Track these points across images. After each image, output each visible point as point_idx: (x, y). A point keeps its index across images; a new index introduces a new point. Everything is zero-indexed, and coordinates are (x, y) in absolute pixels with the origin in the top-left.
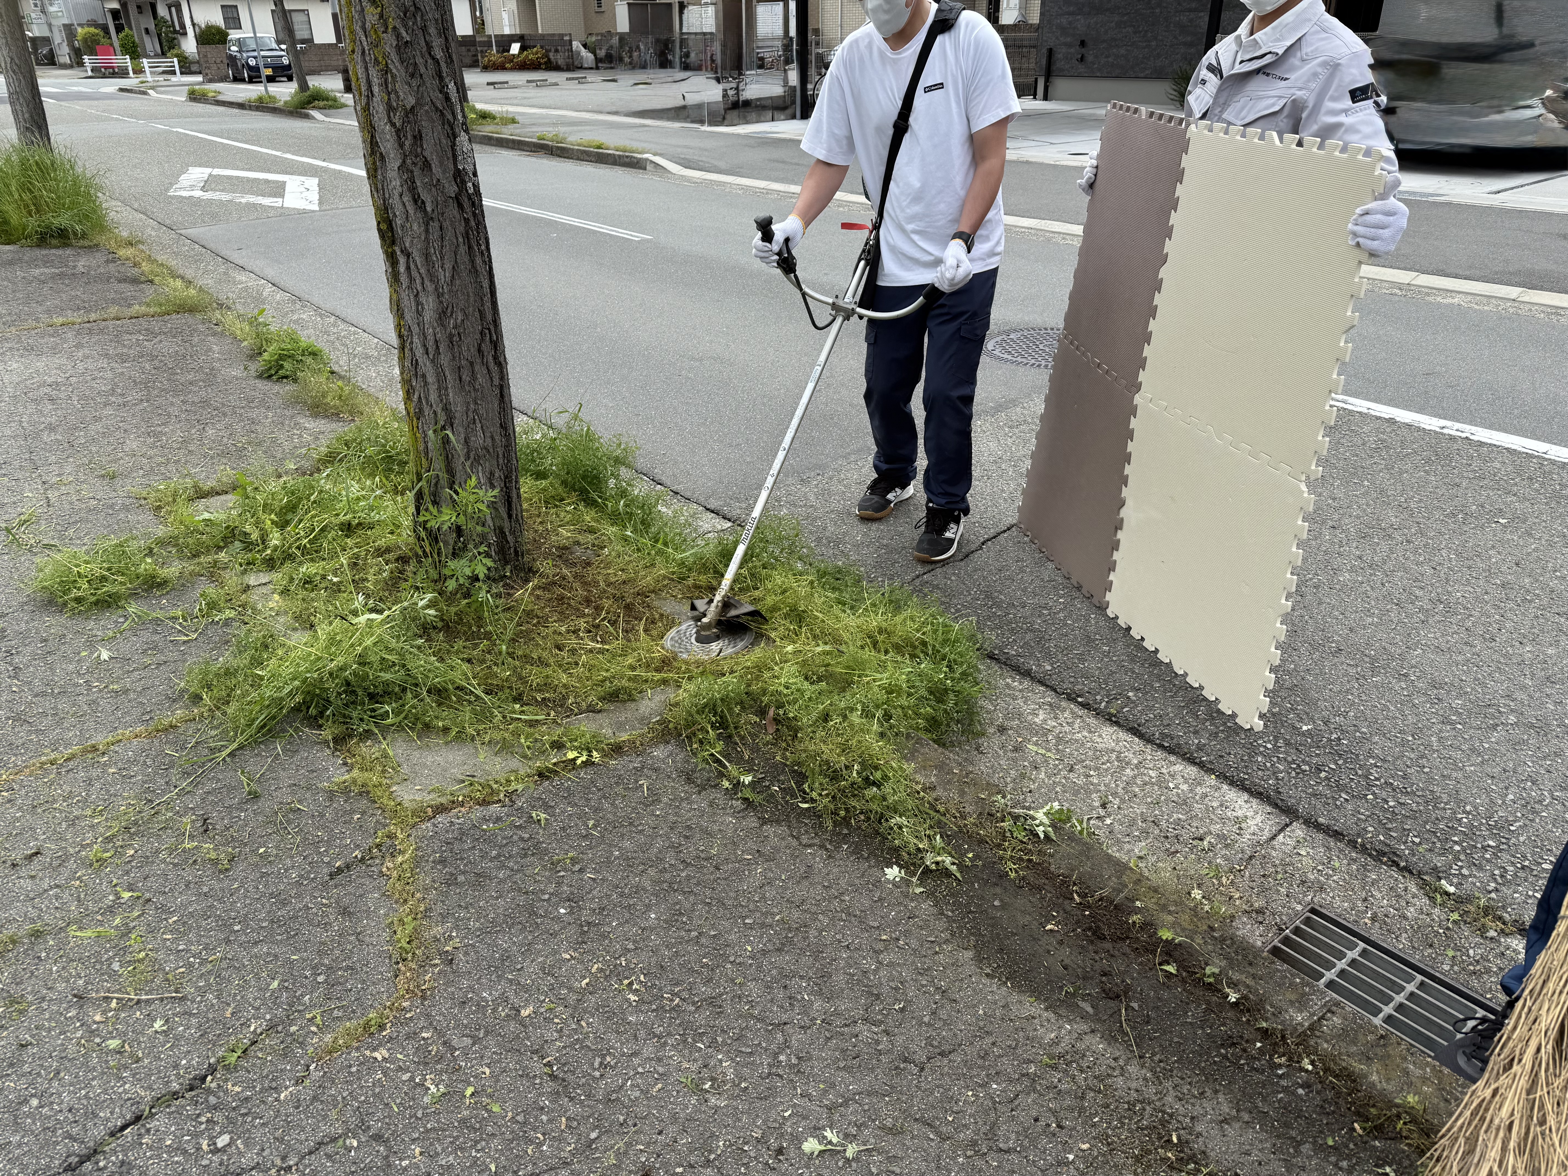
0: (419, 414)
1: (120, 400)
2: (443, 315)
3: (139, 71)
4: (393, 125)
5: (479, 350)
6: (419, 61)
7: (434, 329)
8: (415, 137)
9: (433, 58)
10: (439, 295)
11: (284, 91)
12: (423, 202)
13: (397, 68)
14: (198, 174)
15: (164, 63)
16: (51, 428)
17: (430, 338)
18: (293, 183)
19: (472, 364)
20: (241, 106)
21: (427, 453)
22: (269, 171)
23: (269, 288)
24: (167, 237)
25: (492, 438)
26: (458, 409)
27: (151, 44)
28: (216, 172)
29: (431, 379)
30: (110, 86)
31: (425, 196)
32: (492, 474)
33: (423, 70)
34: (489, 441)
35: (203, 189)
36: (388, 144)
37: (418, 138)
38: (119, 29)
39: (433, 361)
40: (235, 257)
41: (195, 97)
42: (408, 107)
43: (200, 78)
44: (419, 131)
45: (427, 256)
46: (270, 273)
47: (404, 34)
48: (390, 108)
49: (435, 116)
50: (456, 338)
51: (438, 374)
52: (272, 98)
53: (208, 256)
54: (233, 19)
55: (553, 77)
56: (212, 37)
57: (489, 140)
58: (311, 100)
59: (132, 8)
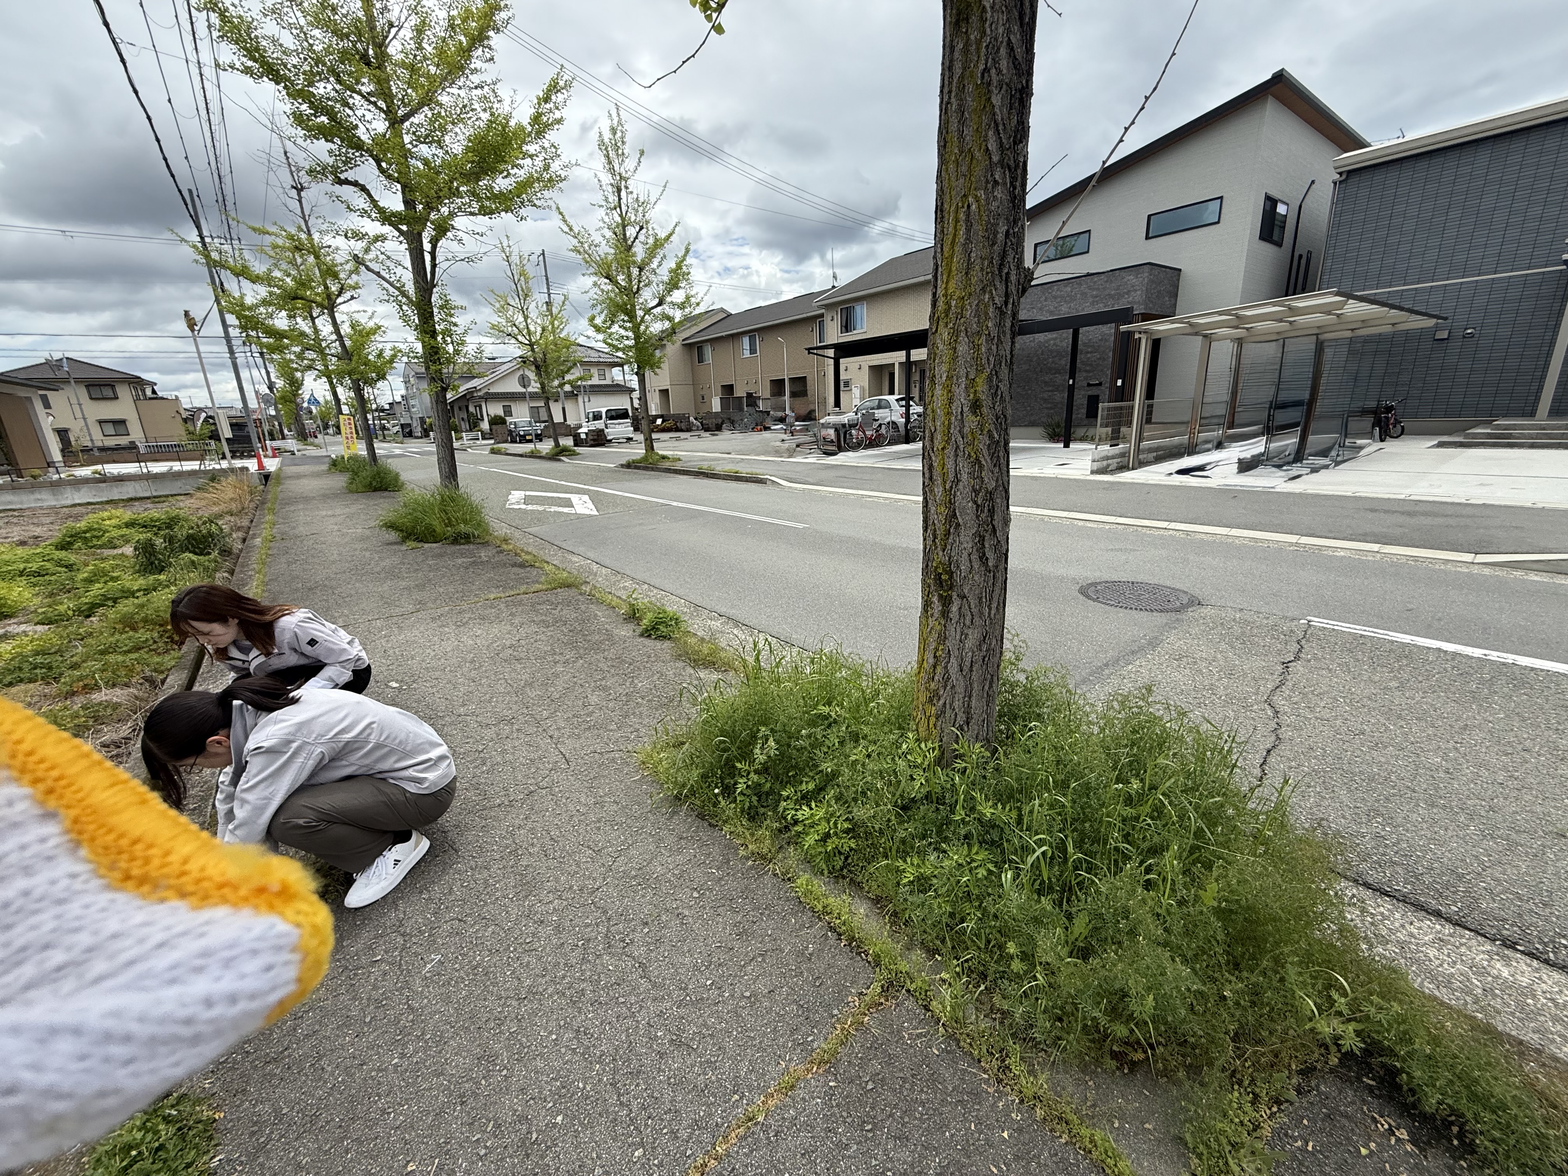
0: (941, 714)
1: (563, 659)
2: (982, 641)
4: (975, 502)
8: (991, 511)
11: (546, 446)
14: (516, 496)
15: (472, 434)
18: (574, 498)
20: (521, 456)
22: (557, 492)
23: (595, 567)
27: (465, 426)
28: (528, 493)
35: (525, 504)
36: (966, 517)
40: (564, 545)
41: (493, 451)
42: (991, 489)
43: (492, 441)
46: (591, 554)
47: (997, 435)
48: (974, 490)
51: (966, 687)
52: (539, 451)
53: (548, 546)
54: (508, 412)
55: (682, 435)
56: (498, 421)
57: (668, 471)
58: (558, 454)
59: (456, 409)
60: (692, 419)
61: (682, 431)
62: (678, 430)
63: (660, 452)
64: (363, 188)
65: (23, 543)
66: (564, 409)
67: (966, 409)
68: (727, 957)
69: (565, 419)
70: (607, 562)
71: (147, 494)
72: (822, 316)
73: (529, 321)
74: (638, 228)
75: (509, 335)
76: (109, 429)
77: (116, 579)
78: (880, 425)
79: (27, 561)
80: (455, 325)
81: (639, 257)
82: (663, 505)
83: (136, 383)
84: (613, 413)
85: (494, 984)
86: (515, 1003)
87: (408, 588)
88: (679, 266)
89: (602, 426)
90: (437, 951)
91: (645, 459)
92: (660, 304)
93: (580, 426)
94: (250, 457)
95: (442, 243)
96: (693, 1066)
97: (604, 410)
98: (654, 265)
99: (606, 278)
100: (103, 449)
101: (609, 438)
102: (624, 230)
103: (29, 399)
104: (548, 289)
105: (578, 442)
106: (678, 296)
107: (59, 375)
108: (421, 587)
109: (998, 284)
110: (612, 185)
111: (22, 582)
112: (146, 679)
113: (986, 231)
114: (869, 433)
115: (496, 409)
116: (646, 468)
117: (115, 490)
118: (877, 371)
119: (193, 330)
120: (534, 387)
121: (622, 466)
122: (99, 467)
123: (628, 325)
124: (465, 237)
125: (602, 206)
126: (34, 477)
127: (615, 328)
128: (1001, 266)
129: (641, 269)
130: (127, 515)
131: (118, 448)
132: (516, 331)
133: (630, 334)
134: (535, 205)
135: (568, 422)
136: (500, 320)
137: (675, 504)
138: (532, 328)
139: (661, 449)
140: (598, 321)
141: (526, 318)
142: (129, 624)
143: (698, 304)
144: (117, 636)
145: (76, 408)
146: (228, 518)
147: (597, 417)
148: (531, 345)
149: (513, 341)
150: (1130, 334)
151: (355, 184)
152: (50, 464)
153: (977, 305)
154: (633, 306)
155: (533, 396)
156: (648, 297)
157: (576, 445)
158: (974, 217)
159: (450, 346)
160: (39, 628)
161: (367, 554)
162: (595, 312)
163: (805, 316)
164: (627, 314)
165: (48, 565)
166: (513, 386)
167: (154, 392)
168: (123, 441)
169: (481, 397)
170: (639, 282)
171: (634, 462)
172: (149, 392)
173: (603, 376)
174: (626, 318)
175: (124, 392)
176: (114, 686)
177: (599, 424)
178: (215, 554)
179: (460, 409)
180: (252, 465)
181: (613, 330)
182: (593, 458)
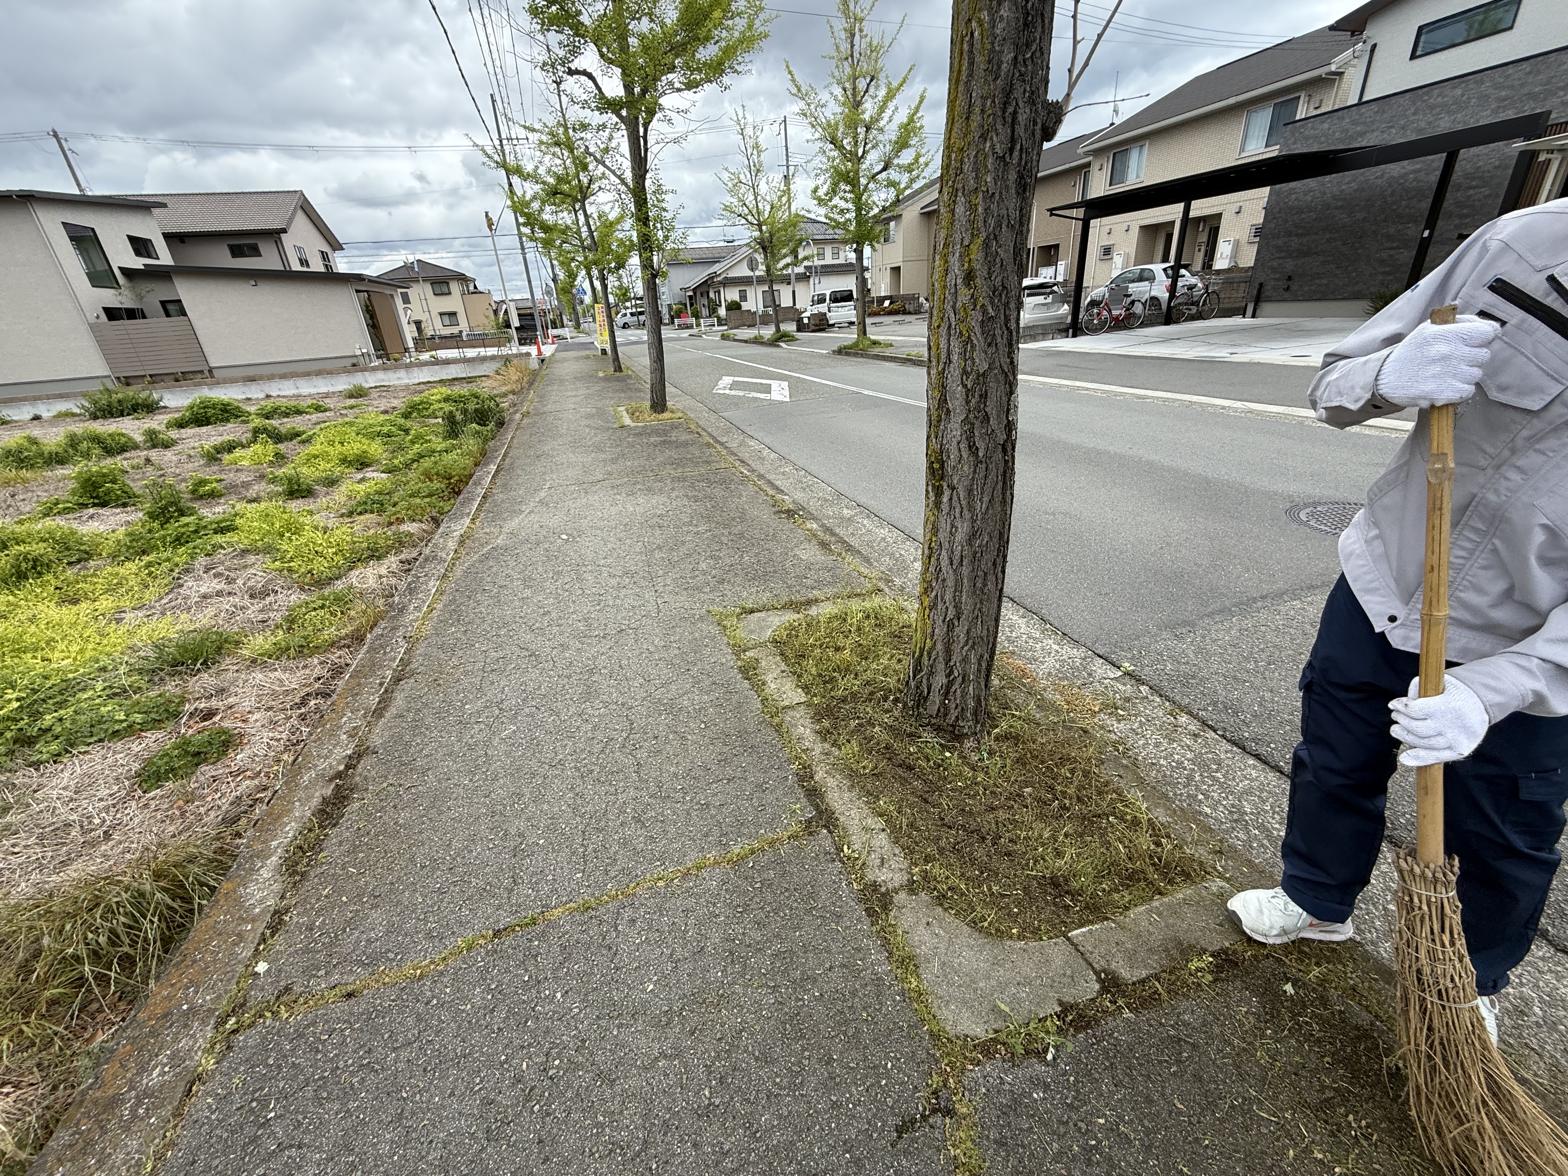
0: (933, 607)
1: (695, 530)
2: (973, 536)
3: (698, 325)
4: (965, 386)
5: (994, 564)
6: (998, 332)
7: (963, 547)
8: (981, 396)
9: (1008, 329)
10: (974, 521)
11: (768, 332)
12: (977, 449)
13: (978, 340)
14: (727, 380)
15: (709, 321)
16: (660, 548)
17: (957, 553)
18: (775, 384)
19: (986, 574)
20: (746, 342)
21: (932, 636)
22: (762, 378)
23: (767, 451)
24: (713, 417)
25: (988, 630)
26: (966, 609)
27: (705, 312)
28: (736, 379)
29: (950, 583)
30: (685, 334)
31: (981, 445)
32: (982, 656)
33: (999, 340)
34: (985, 632)
35: (730, 389)
36: (956, 402)
37: (984, 396)
38: (691, 305)
39: (955, 571)
40: (748, 430)
41: (724, 337)
42: (981, 371)
43: (726, 328)
44: (986, 391)
45: (970, 491)
46: (767, 441)
47: (990, 310)
48: (965, 372)
49: (1001, 378)
50: (979, 555)
51: (957, 581)
52: (761, 337)
53: (734, 430)
54: (743, 297)
55: (908, 318)
56: (734, 307)
57: (877, 357)
58: (781, 337)
59: (698, 295)
60: (922, 299)
61: (910, 313)
62: (905, 312)
63: (873, 337)
64: (590, 76)
65: (385, 412)
66: (794, 292)
67: (959, 281)
68: (702, 774)
69: (794, 304)
70: (776, 446)
71: (464, 375)
72: (1088, 165)
73: (759, 198)
74: (868, 80)
75: (740, 215)
76: (447, 321)
77: (429, 441)
78: (1133, 302)
79: (382, 426)
80: (665, 210)
81: (867, 117)
82: (854, 393)
83: (462, 278)
84: (838, 295)
85: (540, 752)
86: (547, 767)
87: (604, 461)
88: (911, 120)
89: (825, 310)
90: (515, 724)
91: (856, 345)
92: (885, 169)
93: (806, 310)
94: (530, 344)
95: (654, 124)
96: (640, 836)
97: (828, 293)
98: (882, 123)
99: (831, 143)
100: (442, 337)
101: (831, 322)
102: (854, 83)
103: (392, 296)
104: (787, 160)
105: (801, 328)
106: (906, 157)
107: (412, 275)
108: (614, 461)
109: (999, 127)
110: (845, 30)
111: (378, 440)
112: (433, 518)
113: (989, 62)
114: (1115, 313)
115: (731, 294)
116: (856, 355)
117: (444, 372)
118: (1150, 231)
119: (491, 230)
120: (761, 271)
121: (834, 351)
122: (434, 353)
123: (849, 195)
124: (674, 115)
125: (833, 58)
126: (396, 360)
127: (836, 201)
128: (1006, 104)
129: (868, 129)
130: (446, 391)
131: (452, 337)
132: (746, 211)
133: (850, 206)
134: (736, 71)
135: (798, 306)
136: (732, 200)
137: (866, 392)
138: (761, 207)
139: (873, 334)
140: (821, 193)
141: (756, 195)
142: (428, 476)
143: (927, 165)
144: (420, 485)
145: (424, 302)
146: (511, 396)
147: (821, 300)
148: (760, 225)
149: (743, 221)
150: (1534, 154)
151: (585, 73)
152: (406, 350)
153: (976, 156)
154: (857, 172)
155: (760, 281)
156: (873, 160)
157: (799, 330)
158: (977, 46)
159: (660, 233)
160: (383, 475)
161: (587, 430)
162: (820, 182)
163: (1067, 166)
164: (848, 183)
165: (393, 429)
166: (743, 271)
167: (475, 287)
168: (455, 330)
169: (720, 283)
170: (866, 144)
171: (845, 347)
172: (472, 288)
173: (836, 255)
174: (848, 188)
175: (455, 287)
176: (414, 521)
177: (822, 308)
178: (492, 425)
179: (702, 295)
180: (533, 350)
181: (834, 202)
182: (810, 343)
